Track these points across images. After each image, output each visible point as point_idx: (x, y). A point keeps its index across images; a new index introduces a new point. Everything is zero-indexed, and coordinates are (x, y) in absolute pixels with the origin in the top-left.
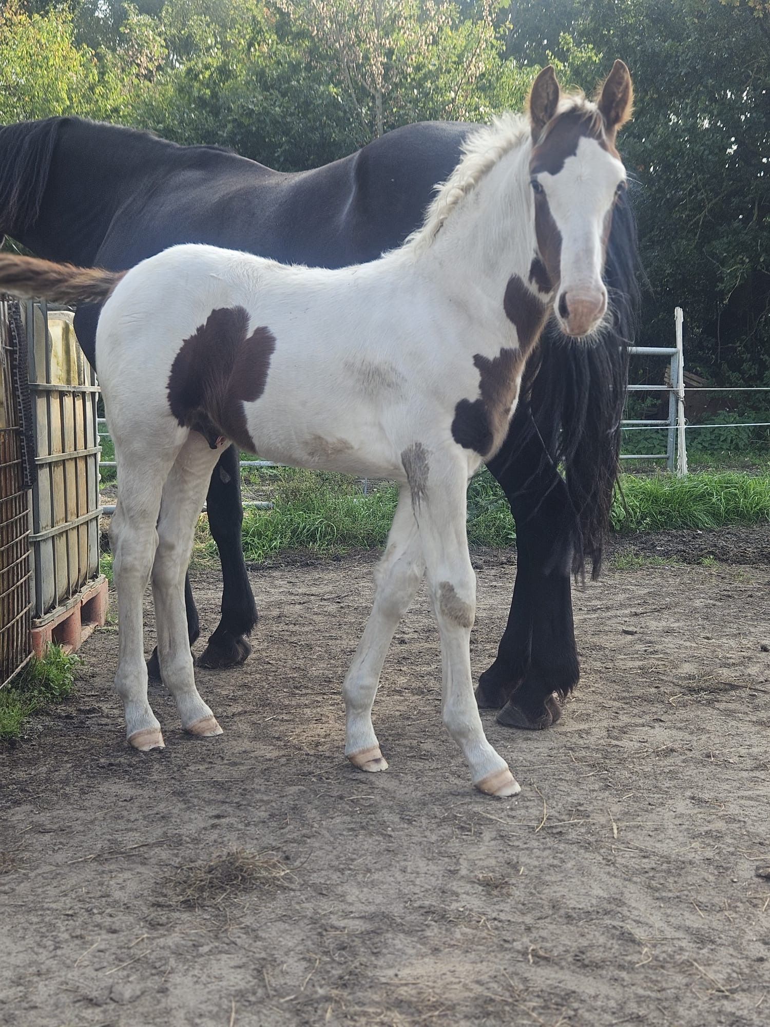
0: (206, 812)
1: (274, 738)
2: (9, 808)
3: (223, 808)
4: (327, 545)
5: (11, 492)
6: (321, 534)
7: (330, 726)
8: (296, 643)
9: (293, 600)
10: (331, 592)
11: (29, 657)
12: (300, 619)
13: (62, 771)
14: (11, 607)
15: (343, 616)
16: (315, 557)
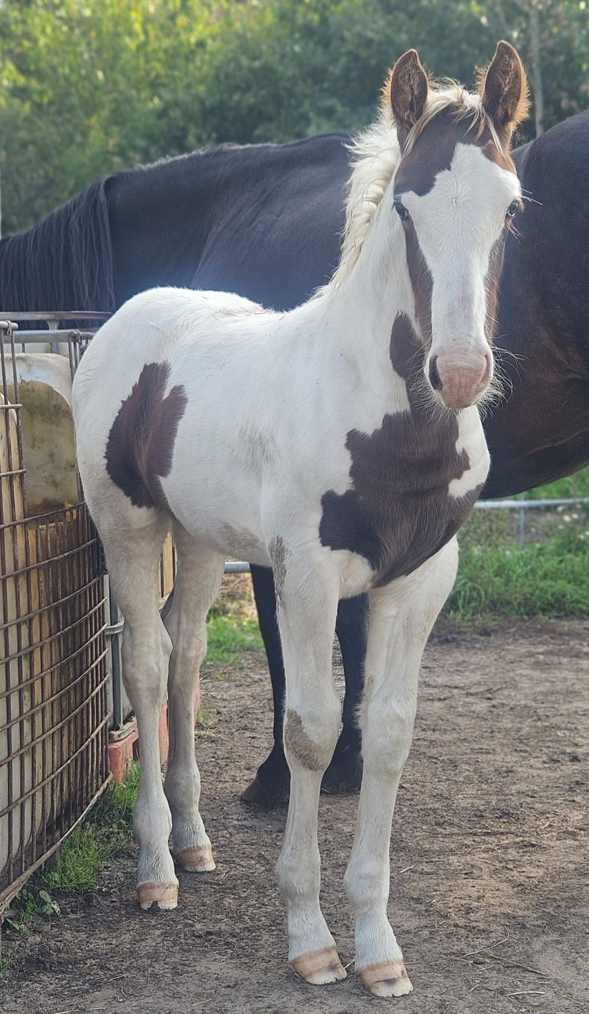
0: (330, 1007)
1: (413, 899)
2: (87, 991)
3: (351, 1001)
4: (473, 614)
5: (85, 581)
6: (464, 600)
7: (484, 882)
8: (436, 758)
9: (431, 694)
10: (479, 684)
11: (106, 782)
12: (440, 722)
13: (149, 941)
14: (85, 725)
15: (496, 719)
16: (457, 630)
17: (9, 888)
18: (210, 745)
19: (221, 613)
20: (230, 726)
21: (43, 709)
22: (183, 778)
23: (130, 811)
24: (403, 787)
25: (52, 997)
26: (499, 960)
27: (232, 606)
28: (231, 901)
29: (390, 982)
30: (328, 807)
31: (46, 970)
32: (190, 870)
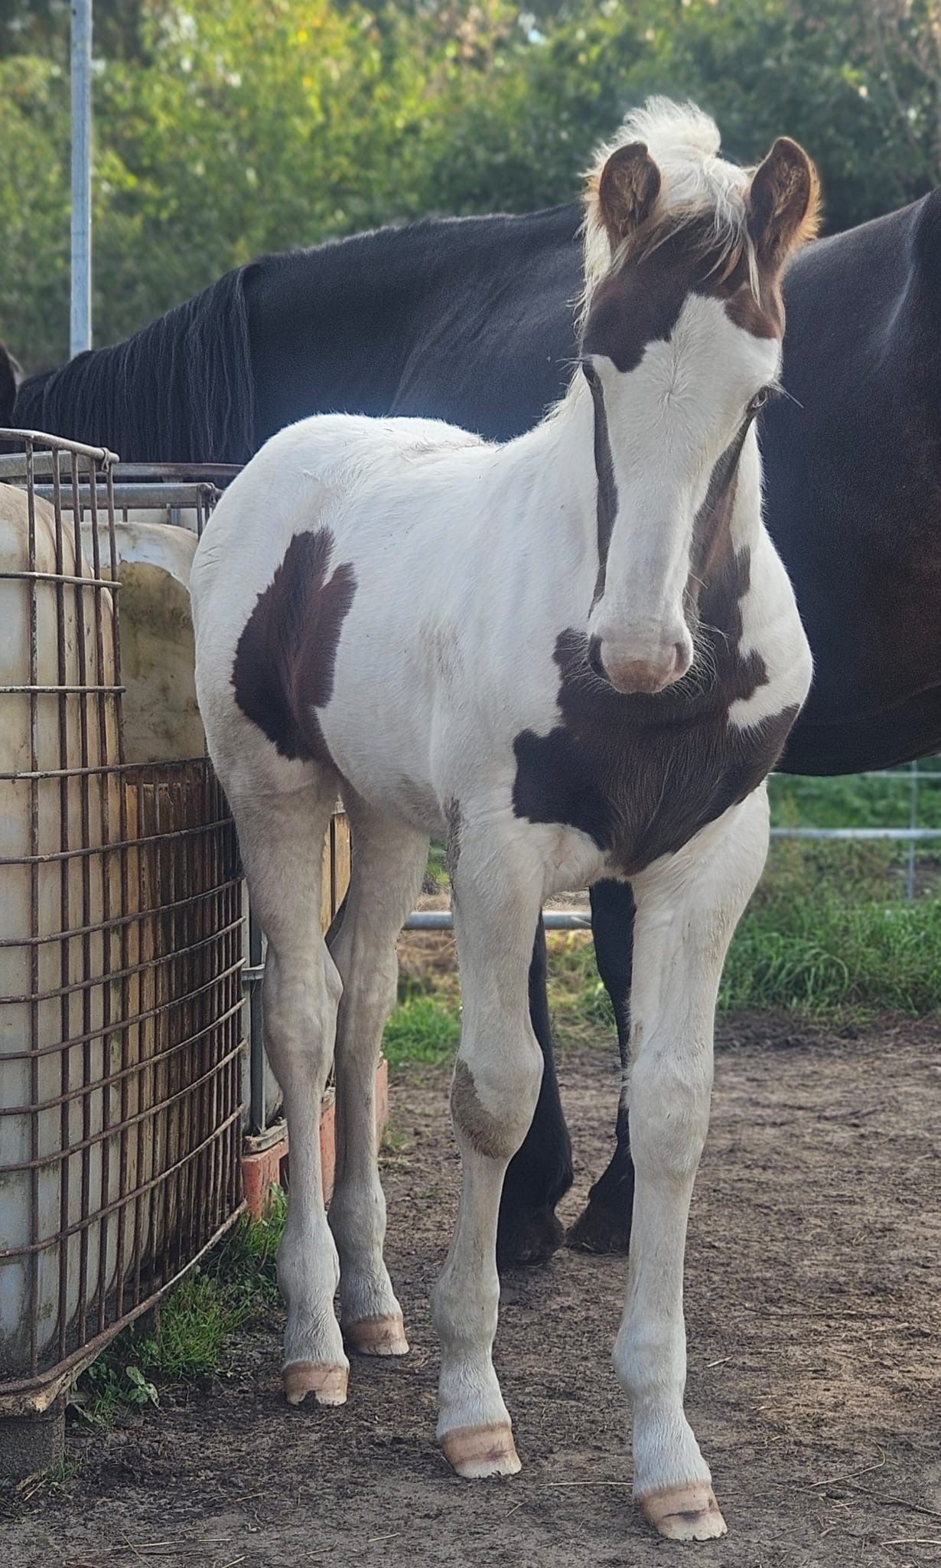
0: (592, 1551)
1: (728, 1404)
2: (199, 1516)
3: (625, 1544)
4: (829, 1005)
6: (816, 981)
7: (845, 1385)
8: (767, 1207)
9: (760, 1116)
10: (839, 1104)
11: (237, 1212)
12: (775, 1156)
13: (300, 1448)
14: (205, 1111)
15: (865, 1154)
16: (803, 1028)
17: (80, 1353)
18: (402, 1178)
19: (424, 990)
20: (436, 1153)
21: (141, 1072)
22: (358, 1203)
24: (714, 1247)
25: (143, 1522)
26: (869, 1493)
27: (441, 981)
28: (433, 1398)
29: (690, 1516)
30: (591, 1270)
31: (135, 1482)
32: (368, 1352)
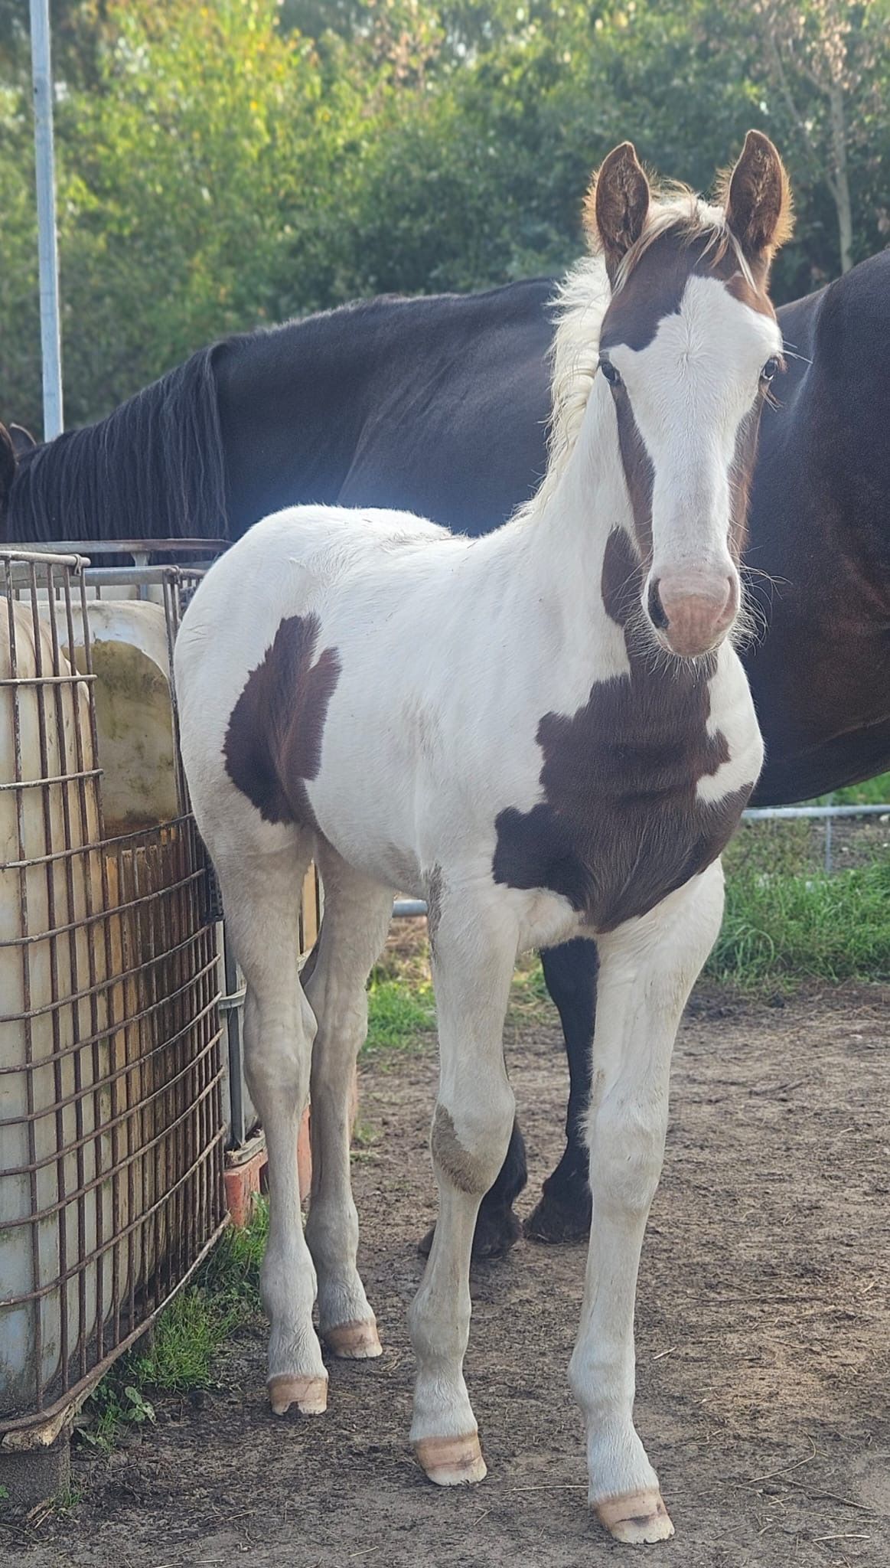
0: (553, 1559)
1: (673, 1397)
2: (195, 1536)
3: (582, 1550)
4: (757, 976)
5: (189, 931)
6: (745, 954)
7: (779, 1372)
8: (705, 1189)
9: (697, 1094)
10: (768, 1078)
11: (221, 1226)
12: (711, 1135)
13: (286, 1461)
14: (190, 1142)
15: (792, 1130)
16: (734, 999)
17: (81, 1384)
18: (372, 1171)
19: (388, 976)
20: (401, 1142)
21: (129, 1120)
22: (332, 1219)
23: (257, 1269)
24: (658, 1232)
25: (144, 1544)
26: (802, 1487)
27: (402, 965)
28: (405, 1402)
29: (640, 1521)
30: (547, 1261)
31: (135, 1503)
32: (345, 1356)
